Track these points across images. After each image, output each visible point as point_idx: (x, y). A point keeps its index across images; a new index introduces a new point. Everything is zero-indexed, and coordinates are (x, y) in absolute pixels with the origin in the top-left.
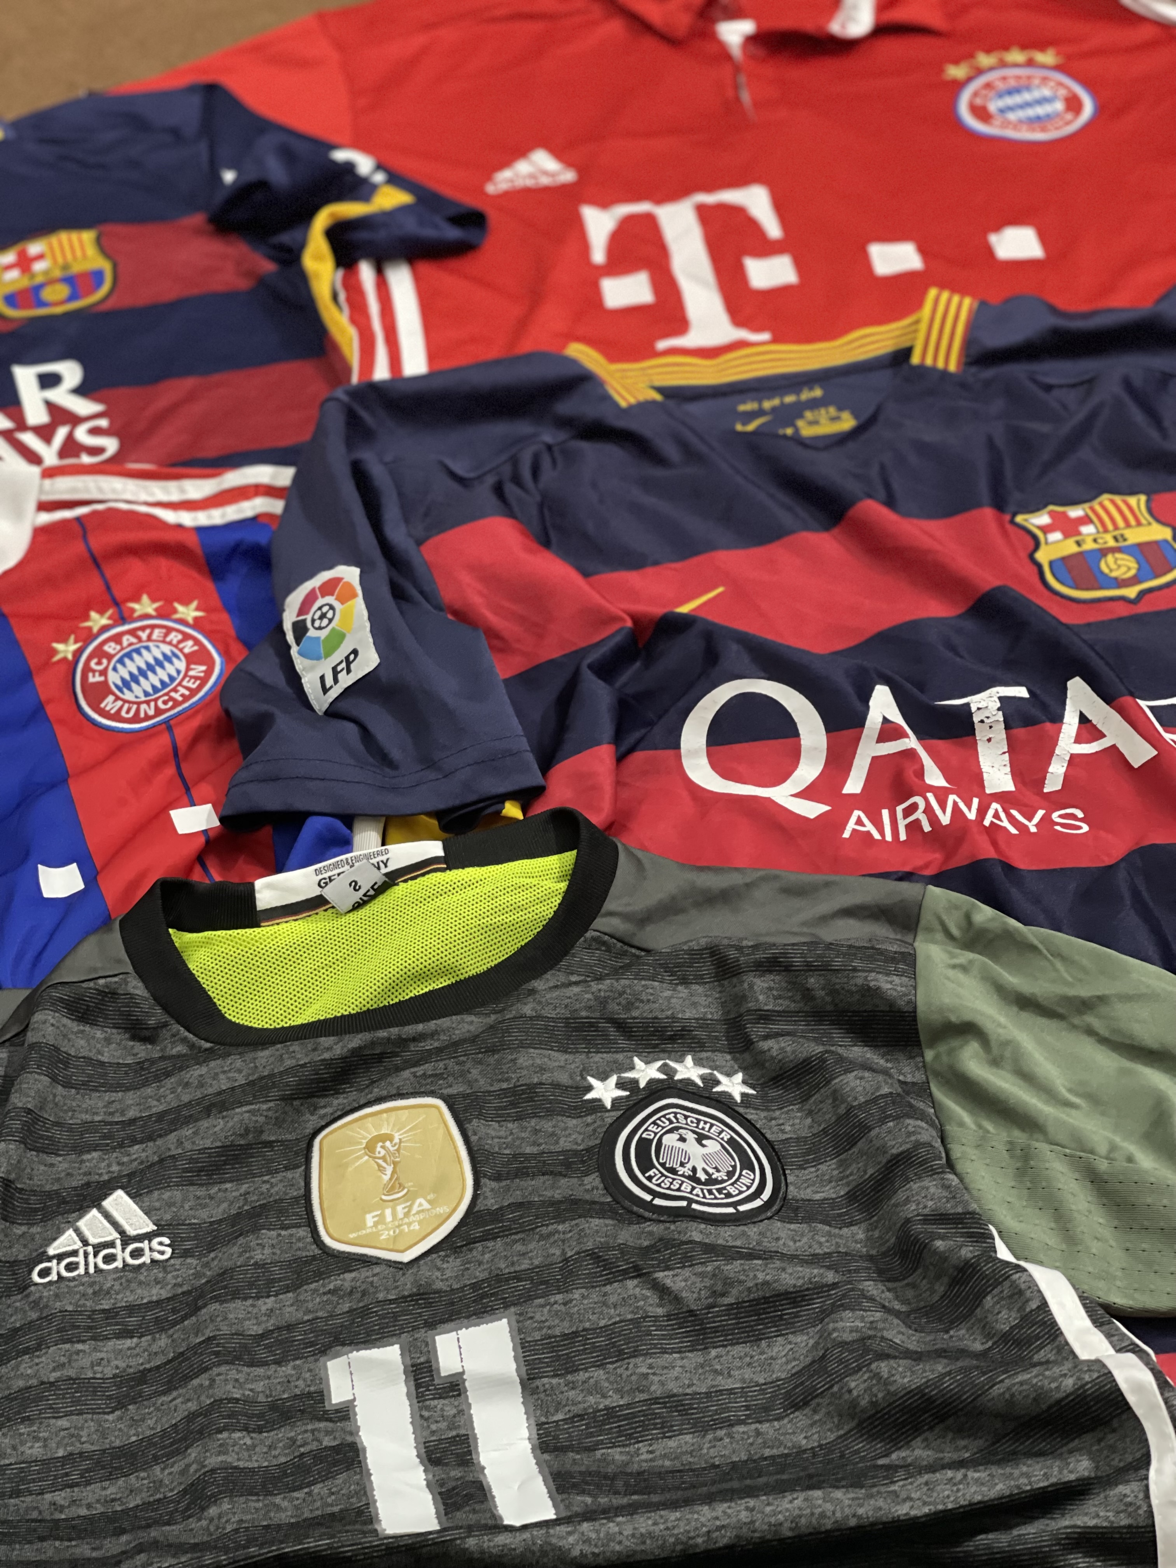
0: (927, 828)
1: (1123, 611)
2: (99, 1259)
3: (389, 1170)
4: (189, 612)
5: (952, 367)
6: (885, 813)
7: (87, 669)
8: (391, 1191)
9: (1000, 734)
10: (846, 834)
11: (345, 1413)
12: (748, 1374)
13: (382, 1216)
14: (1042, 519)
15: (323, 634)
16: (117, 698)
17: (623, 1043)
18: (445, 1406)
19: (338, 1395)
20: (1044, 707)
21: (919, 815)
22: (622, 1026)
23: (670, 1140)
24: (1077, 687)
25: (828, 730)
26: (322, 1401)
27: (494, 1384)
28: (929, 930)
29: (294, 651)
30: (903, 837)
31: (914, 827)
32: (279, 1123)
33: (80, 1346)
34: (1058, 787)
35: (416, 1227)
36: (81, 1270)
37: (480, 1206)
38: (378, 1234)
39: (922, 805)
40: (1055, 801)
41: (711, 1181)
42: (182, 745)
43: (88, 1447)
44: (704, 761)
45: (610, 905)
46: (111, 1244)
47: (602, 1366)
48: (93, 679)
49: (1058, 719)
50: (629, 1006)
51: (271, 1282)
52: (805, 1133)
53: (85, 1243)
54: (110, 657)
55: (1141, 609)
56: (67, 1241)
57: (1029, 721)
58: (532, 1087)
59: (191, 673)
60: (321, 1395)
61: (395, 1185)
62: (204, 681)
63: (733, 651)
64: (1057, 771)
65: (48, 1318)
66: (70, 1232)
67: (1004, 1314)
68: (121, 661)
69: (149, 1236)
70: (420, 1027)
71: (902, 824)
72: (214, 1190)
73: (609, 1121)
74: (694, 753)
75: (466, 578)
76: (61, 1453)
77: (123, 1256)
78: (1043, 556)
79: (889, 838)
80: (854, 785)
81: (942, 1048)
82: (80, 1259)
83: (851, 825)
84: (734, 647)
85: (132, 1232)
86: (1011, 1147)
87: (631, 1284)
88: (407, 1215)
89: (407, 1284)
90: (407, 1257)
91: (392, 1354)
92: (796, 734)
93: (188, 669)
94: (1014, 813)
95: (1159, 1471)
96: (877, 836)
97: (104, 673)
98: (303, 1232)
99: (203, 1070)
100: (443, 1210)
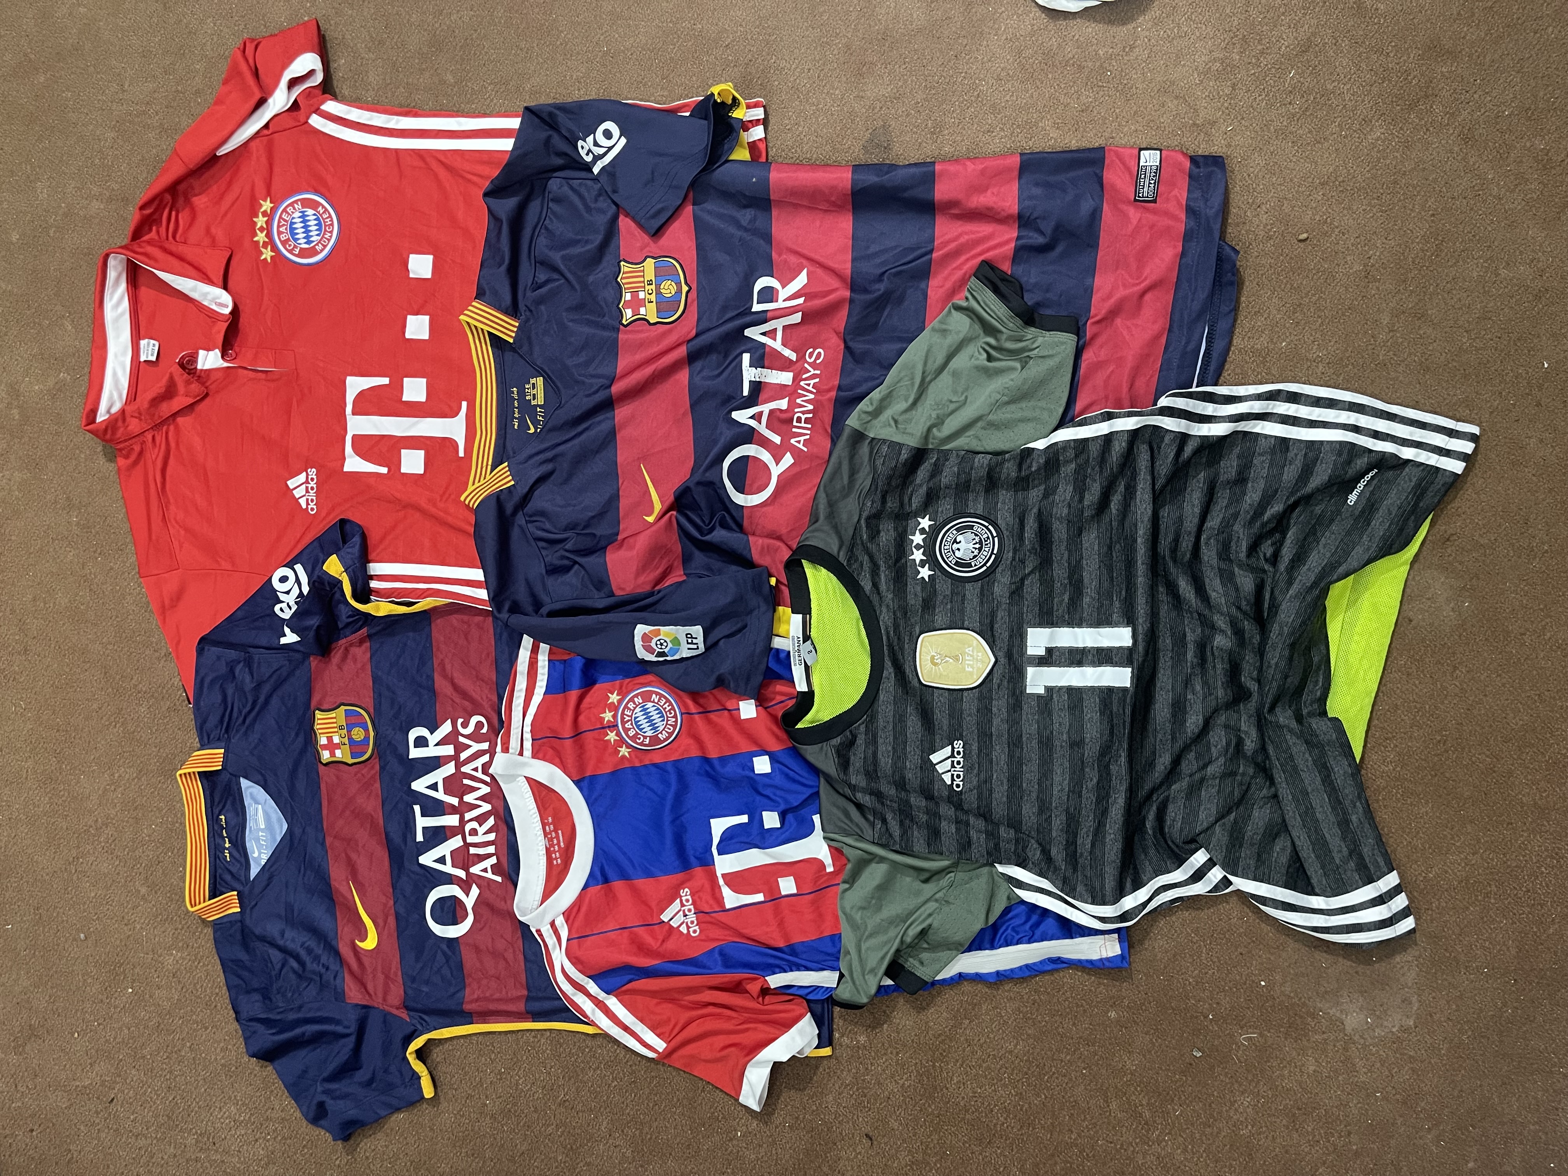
0: (811, 415)
1: (693, 294)
2: (958, 766)
3: (947, 659)
4: (614, 698)
5: (517, 324)
6: (794, 430)
7: (642, 744)
8: (958, 660)
9: (765, 371)
10: (805, 449)
11: (1049, 689)
12: (1063, 548)
13: (968, 665)
14: (628, 313)
15: (670, 645)
16: (661, 733)
17: (903, 561)
18: (1056, 655)
19: (1041, 691)
20: (757, 349)
21: (803, 417)
22: (897, 561)
23: (958, 554)
24: (748, 332)
25: (751, 443)
26: (1042, 697)
27: (1052, 637)
28: (865, 429)
29: (669, 658)
30: (809, 426)
31: (807, 421)
32: (915, 696)
33: (995, 777)
34: (795, 355)
35: (980, 654)
36: (961, 774)
37: (978, 630)
38: (978, 668)
39: (799, 415)
40: (801, 358)
41: (981, 542)
42: (701, 710)
43: (1037, 777)
44: (749, 497)
45: (835, 552)
46: (953, 762)
47: (1054, 598)
48: (647, 741)
49: (764, 345)
50: (890, 556)
51: (986, 708)
52: (952, 501)
53: (950, 771)
54: (637, 733)
55: (694, 286)
56: (947, 778)
57: (762, 357)
58: (923, 600)
59: (656, 701)
60: (1039, 696)
61: (956, 659)
62: (661, 696)
63: (710, 476)
64: (788, 353)
65: (979, 786)
66: (943, 776)
67: (1068, 454)
68: (641, 730)
69: (953, 748)
70: (884, 638)
71: (803, 425)
72: (936, 723)
73: (940, 574)
74: (746, 501)
75: (641, 579)
76: (1036, 787)
77: (959, 758)
78: (653, 319)
79: (809, 432)
80: (777, 439)
81: (931, 440)
82: (956, 773)
83: (801, 446)
84: (707, 474)
85: (950, 754)
86: (984, 428)
87: (1026, 583)
88: (972, 656)
89: (1002, 660)
90: (993, 660)
91: (1031, 671)
92: (748, 456)
93: (653, 702)
94: (804, 376)
95: (1168, 425)
96: (808, 437)
97: (645, 737)
98: (965, 694)
99: (881, 720)
100: (975, 642)
